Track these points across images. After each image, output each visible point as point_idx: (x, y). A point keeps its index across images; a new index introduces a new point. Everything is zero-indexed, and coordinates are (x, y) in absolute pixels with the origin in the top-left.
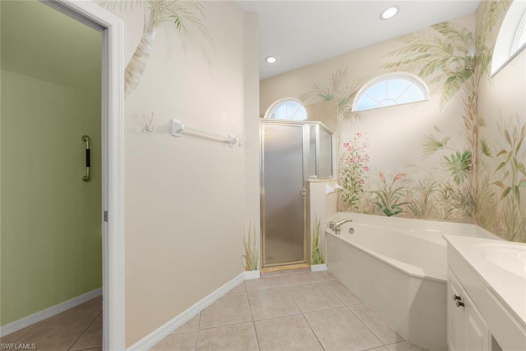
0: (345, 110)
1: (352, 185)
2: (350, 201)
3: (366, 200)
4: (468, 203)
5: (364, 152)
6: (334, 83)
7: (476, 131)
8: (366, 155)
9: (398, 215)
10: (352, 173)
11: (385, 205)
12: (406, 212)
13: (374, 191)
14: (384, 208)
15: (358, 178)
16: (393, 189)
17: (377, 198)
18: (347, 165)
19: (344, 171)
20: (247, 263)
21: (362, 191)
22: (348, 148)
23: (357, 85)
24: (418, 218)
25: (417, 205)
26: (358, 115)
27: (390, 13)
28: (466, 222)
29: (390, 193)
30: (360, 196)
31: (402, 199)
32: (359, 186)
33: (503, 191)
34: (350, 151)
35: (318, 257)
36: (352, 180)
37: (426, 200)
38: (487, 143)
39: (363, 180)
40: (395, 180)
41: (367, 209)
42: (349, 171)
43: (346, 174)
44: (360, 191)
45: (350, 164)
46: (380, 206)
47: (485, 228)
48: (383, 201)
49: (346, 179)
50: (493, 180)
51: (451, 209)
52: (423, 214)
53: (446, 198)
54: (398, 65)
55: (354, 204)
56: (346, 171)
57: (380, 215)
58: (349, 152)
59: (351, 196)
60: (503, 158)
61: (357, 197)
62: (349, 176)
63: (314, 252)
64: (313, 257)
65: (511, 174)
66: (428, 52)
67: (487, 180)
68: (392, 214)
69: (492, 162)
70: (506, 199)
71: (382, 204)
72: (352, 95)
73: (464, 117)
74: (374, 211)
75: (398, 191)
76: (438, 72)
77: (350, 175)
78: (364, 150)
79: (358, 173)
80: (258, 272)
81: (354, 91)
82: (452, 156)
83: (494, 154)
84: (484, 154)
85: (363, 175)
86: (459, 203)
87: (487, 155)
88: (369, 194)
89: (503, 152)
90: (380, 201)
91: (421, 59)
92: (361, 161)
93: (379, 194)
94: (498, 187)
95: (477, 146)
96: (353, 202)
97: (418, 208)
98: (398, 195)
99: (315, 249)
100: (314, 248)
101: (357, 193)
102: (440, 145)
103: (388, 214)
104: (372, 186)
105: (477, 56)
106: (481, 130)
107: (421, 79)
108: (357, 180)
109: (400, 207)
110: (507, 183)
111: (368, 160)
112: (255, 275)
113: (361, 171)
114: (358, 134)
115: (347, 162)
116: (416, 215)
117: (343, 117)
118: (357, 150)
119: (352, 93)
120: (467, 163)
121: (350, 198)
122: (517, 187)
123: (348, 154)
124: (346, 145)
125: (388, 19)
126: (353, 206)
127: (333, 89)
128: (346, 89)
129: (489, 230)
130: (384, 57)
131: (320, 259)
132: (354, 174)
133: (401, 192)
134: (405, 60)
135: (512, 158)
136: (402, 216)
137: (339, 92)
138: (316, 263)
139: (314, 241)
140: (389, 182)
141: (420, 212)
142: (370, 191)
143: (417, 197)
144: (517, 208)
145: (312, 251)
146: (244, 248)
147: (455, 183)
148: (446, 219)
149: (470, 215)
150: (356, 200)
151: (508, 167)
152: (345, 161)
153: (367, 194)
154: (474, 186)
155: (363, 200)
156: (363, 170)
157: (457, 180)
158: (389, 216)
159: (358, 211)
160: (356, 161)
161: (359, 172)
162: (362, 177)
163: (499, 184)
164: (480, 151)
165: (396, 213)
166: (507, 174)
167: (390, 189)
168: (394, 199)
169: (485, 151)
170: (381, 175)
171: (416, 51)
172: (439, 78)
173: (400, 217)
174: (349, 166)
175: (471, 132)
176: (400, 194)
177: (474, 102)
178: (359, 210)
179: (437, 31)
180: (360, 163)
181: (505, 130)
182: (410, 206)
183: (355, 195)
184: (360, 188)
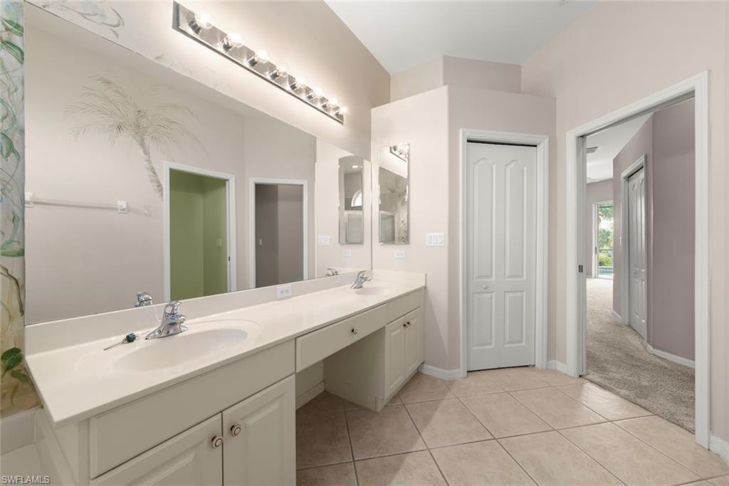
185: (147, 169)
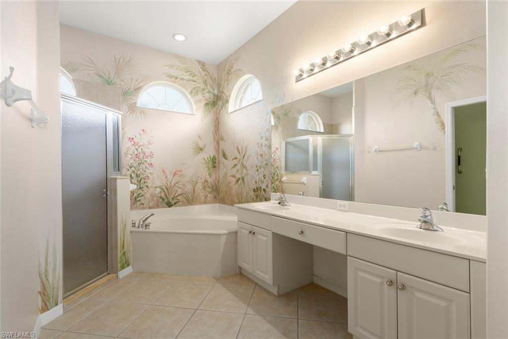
0: (130, 103)
1: (138, 181)
2: (135, 198)
3: (151, 195)
4: (215, 190)
5: (148, 148)
6: (117, 68)
7: (218, 143)
8: (151, 152)
9: (177, 205)
10: (137, 169)
11: (167, 198)
12: (182, 202)
13: (158, 186)
14: (166, 201)
15: (143, 174)
16: (173, 184)
17: (161, 192)
18: (132, 161)
19: (128, 167)
20: (43, 301)
21: (147, 187)
22: (133, 143)
23: (142, 81)
24: (190, 205)
25: (189, 195)
26: (143, 111)
27: (180, 38)
28: (214, 203)
29: (171, 186)
30: (146, 192)
31: (179, 191)
32: (145, 182)
33: (236, 180)
34: (135, 146)
35: (124, 261)
36: (137, 176)
37: (194, 190)
38: (226, 152)
39: (148, 176)
40: (174, 176)
41: (151, 204)
42: (135, 167)
43: (131, 171)
44: (145, 187)
45: (135, 160)
46: (163, 200)
47: (224, 204)
48: (165, 194)
49: (131, 176)
50: (229, 174)
51: (207, 195)
52: (192, 201)
53: (205, 187)
54: (176, 78)
55: (139, 200)
56: (131, 167)
57: (163, 207)
58: (133, 147)
59: (136, 193)
60: (235, 162)
61: (143, 193)
62: (134, 172)
63: (121, 258)
64: (120, 263)
65: (240, 171)
66: (195, 79)
67: (226, 174)
68: (173, 205)
69: (229, 163)
70: (237, 184)
71: (165, 198)
72: (138, 89)
73: (213, 133)
74: (158, 205)
75: (176, 185)
76: (200, 96)
77: (136, 172)
78: (149, 146)
79: (143, 170)
80: (60, 306)
81: (139, 86)
82: (208, 158)
83: (230, 159)
84: (224, 158)
85: (148, 171)
86: (211, 190)
87: (226, 159)
88: (154, 189)
89: (236, 158)
90: (163, 195)
91: (191, 82)
92: (146, 158)
93: (162, 188)
94: (233, 178)
95: (219, 152)
96: (137, 200)
97: (190, 197)
98: (176, 188)
99: (122, 253)
100: (120, 252)
101: (143, 189)
102: (201, 150)
103: (169, 205)
104: (156, 181)
105: (219, 95)
106: (221, 143)
107: (191, 97)
108: (142, 176)
109: (178, 198)
110: (238, 176)
111: (152, 157)
112: (57, 312)
113: (146, 167)
114: (143, 130)
115: (131, 158)
116: (188, 203)
117: (128, 110)
118: (141, 146)
119: (137, 87)
120: (214, 163)
121: (136, 195)
122: (243, 178)
123: (132, 149)
124: (131, 139)
125: (178, 41)
126: (138, 203)
127: (115, 73)
128: (130, 80)
129: (227, 205)
130: (166, 66)
131: (126, 262)
132: (139, 170)
133: (179, 186)
134: (180, 77)
135: (241, 162)
136: (180, 206)
137: (123, 81)
138: (123, 268)
139: (121, 245)
140: (170, 177)
141: (190, 200)
142: (155, 186)
143: (189, 188)
144: (243, 189)
145: (119, 256)
146: (39, 280)
147: (209, 177)
148: (205, 203)
149: (216, 198)
150: (141, 196)
151: (239, 167)
152: (130, 156)
153: (152, 190)
154: (218, 178)
155: (148, 196)
156: (148, 166)
157: (210, 175)
158: (170, 207)
159: (143, 207)
160: (141, 157)
161: (144, 168)
162: (147, 173)
163: (233, 176)
164: (221, 156)
165: (175, 204)
166: (238, 171)
167: (171, 183)
168: (173, 192)
169: (224, 156)
170: (164, 171)
171: (188, 73)
172: (201, 101)
173: (178, 206)
174: (134, 162)
175: (216, 143)
176: (178, 187)
177: (217, 124)
178: (145, 206)
179: (200, 66)
180: (145, 160)
181: (237, 147)
182: (185, 196)
183: (140, 191)
184: (146, 184)
185: (434, 115)
